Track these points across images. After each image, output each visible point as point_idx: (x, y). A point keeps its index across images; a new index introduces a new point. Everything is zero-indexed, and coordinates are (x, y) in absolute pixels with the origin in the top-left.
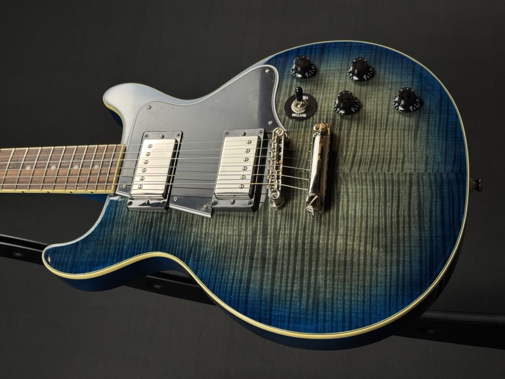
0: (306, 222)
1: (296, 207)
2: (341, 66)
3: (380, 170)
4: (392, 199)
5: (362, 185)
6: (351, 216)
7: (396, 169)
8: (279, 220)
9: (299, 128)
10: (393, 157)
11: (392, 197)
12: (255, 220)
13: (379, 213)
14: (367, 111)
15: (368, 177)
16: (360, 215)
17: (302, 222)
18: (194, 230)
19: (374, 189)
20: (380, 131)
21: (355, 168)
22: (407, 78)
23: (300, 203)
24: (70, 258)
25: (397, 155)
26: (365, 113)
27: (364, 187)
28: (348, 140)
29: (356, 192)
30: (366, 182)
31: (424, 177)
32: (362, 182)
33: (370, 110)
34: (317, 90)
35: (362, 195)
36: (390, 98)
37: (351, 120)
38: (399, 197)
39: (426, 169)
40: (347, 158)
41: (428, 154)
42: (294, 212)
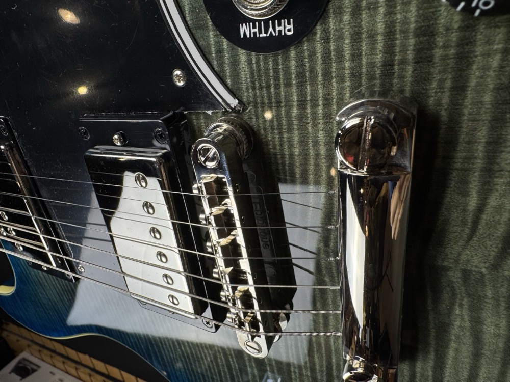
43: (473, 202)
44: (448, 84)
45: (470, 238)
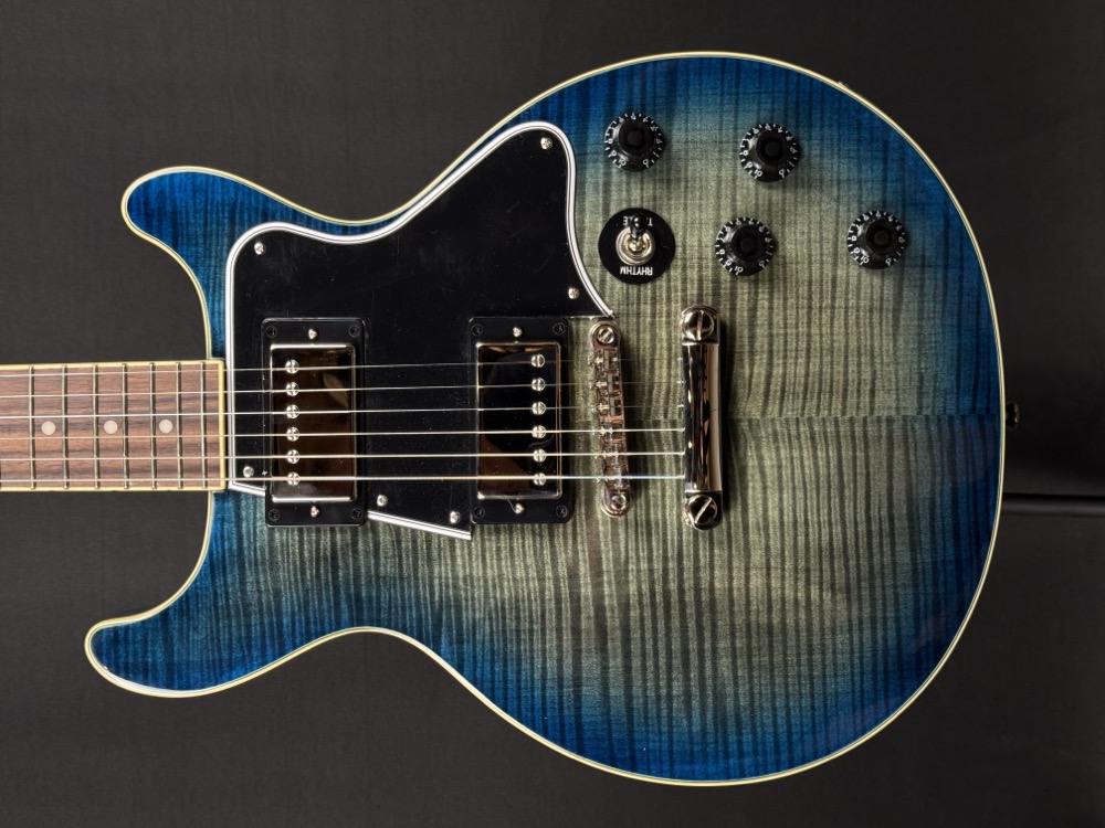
0: (680, 541)
1: (656, 506)
2: (721, 129)
3: (826, 412)
4: (855, 481)
5: (791, 448)
6: (774, 522)
7: (858, 408)
8: (622, 537)
9: (639, 304)
10: (850, 377)
11: (855, 475)
12: (570, 542)
13: (829, 514)
14: (788, 260)
15: (802, 429)
16: (791, 520)
17: (672, 541)
18: (436, 570)
19: (815, 457)
20: (821, 312)
21: (773, 408)
22: (872, 170)
23: (663, 496)
24: (159, 654)
25: (859, 372)
26: (785, 264)
27: (796, 453)
28: (752, 337)
29: (780, 467)
30: (800, 442)
31: (917, 426)
32: (790, 439)
33: (794, 255)
34: (669, 199)
35: (793, 473)
36: (837, 224)
37: (756, 282)
38: (868, 475)
39: (920, 408)
40: (754, 380)
41: (923, 371)
42: (652, 517)
43: (747, 371)
44: (728, 307)
45: (749, 394)
